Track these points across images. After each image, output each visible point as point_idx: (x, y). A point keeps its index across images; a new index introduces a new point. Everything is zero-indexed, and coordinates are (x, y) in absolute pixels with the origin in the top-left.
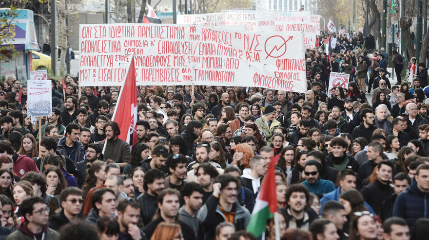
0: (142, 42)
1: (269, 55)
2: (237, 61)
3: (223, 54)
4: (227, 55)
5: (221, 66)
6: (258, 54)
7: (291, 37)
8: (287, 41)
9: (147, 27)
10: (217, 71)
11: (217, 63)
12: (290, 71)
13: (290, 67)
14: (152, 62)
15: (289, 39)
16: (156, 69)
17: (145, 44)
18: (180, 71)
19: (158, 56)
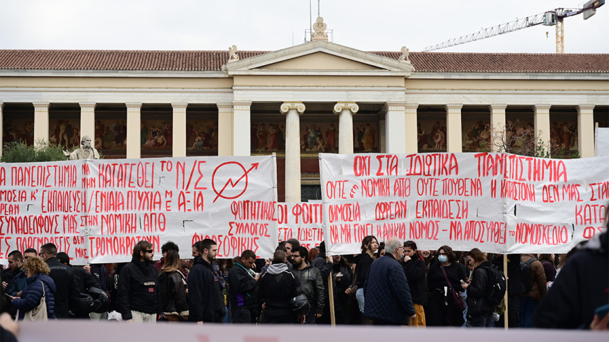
0: (17, 193)
1: (219, 195)
2: (162, 216)
3: (137, 207)
4: (143, 208)
5: (135, 227)
6: (200, 194)
7: (255, 165)
8: (248, 171)
9: (26, 168)
10: (128, 238)
11: (127, 223)
12: (254, 222)
13: (254, 215)
14: (32, 227)
15: (252, 168)
16: (38, 239)
17: (22, 197)
18: (71, 241)
19: (41, 217)
